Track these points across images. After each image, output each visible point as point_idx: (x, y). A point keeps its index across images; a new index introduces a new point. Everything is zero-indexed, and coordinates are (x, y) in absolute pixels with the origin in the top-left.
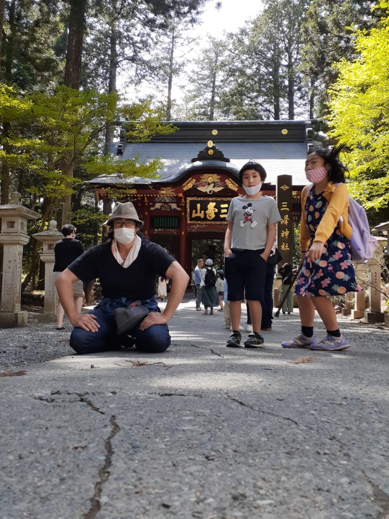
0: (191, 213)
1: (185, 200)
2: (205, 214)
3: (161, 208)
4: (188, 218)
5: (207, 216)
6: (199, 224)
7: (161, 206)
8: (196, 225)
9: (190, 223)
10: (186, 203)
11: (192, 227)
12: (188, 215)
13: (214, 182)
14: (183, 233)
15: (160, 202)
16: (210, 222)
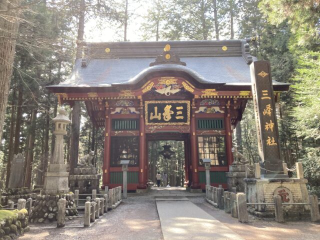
0: (149, 116)
1: (144, 103)
2: (162, 116)
3: (121, 112)
4: (147, 120)
5: (164, 118)
6: (156, 125)
7: (121, 110)
8: (153, 126)
9: (149, 125)
10: (144, 107)
11: (150, 128)
12: (146, 117)
13: (171, 85)
14: (142, 134)
15: (120, 106)
16: (166, 124)
